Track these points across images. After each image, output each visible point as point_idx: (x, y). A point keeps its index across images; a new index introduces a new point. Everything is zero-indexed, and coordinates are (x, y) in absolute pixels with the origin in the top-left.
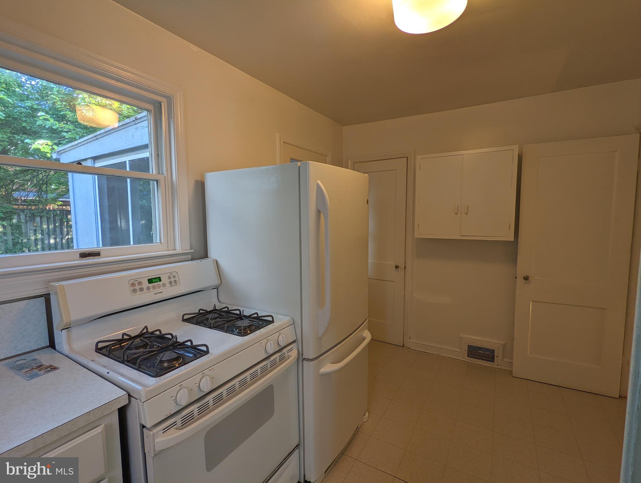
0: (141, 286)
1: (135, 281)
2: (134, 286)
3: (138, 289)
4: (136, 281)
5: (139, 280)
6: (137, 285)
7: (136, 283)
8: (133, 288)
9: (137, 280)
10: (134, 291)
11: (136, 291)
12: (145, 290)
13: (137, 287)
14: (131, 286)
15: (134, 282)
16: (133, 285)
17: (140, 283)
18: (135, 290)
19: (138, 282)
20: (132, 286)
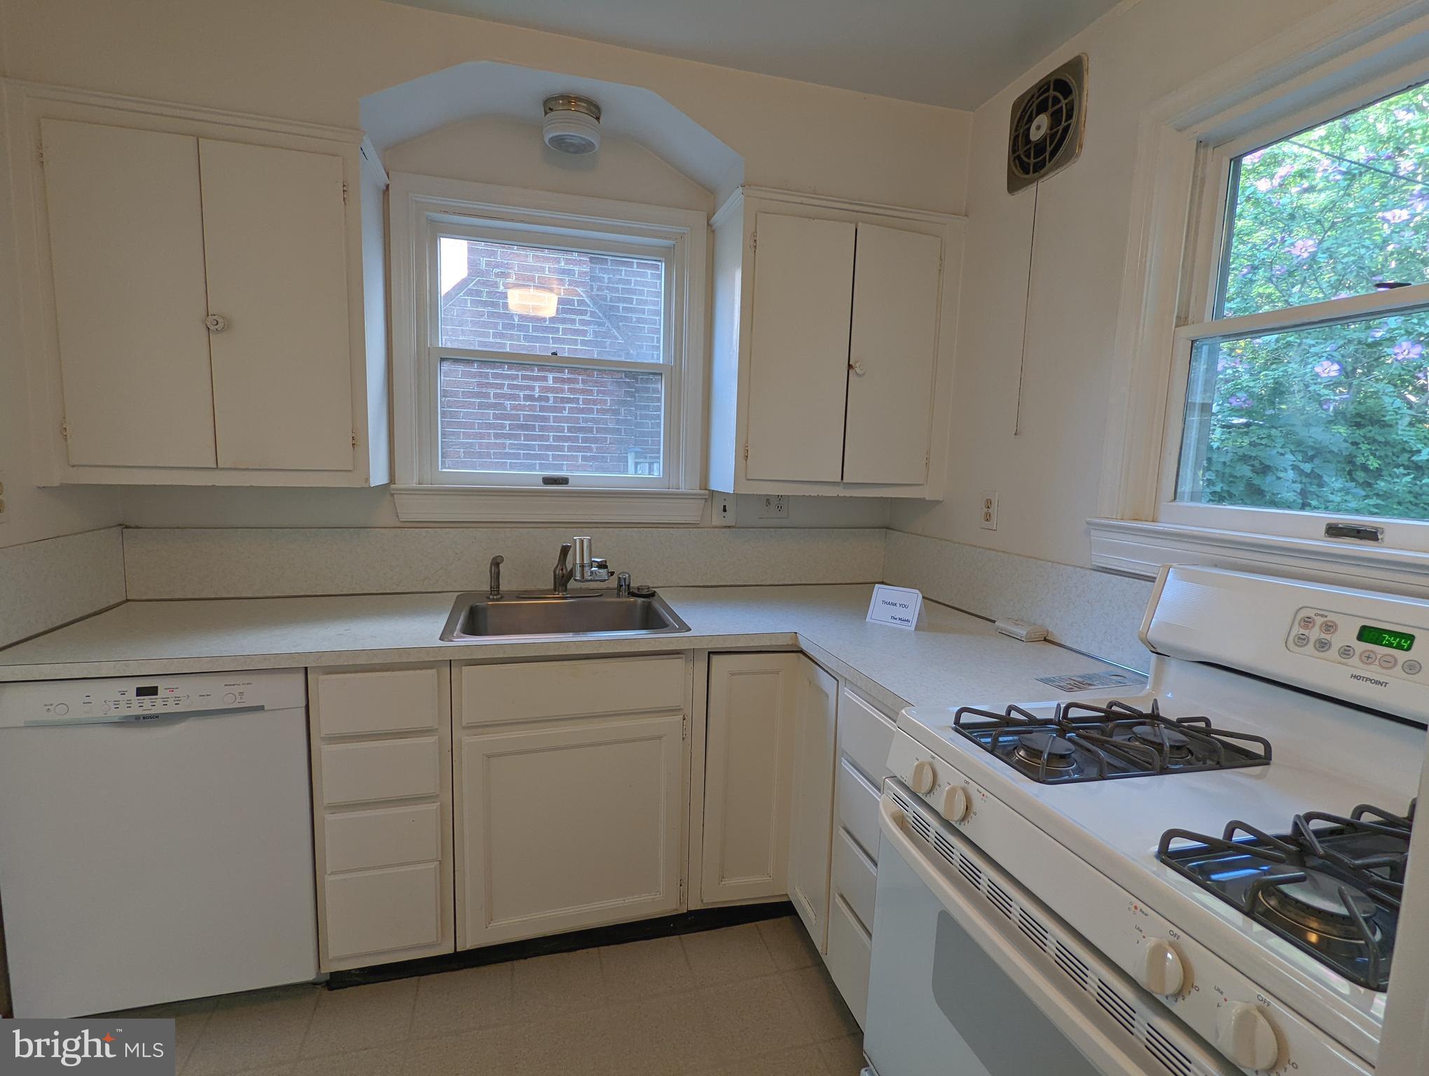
0: (1328, 637)
1: (1317, 615)
2: (1306, 627)
3: (1312, 639)
4: (1322, 616)
5: (1331, 617)
6: (1317, 628)
7: (1319, 621)
8: (1302, 631)
9: (1326, 613)
10: (1299, 638)
11: (1305, 642)
12: (1333, 653)
13: (1315, 634)
14: (1299, 624)
15: (1313, 616)
16: (1308, 622)
17: (1329, 627)
18: (1304, 639)
19: (1325, 619)
20: (1302, 623)
